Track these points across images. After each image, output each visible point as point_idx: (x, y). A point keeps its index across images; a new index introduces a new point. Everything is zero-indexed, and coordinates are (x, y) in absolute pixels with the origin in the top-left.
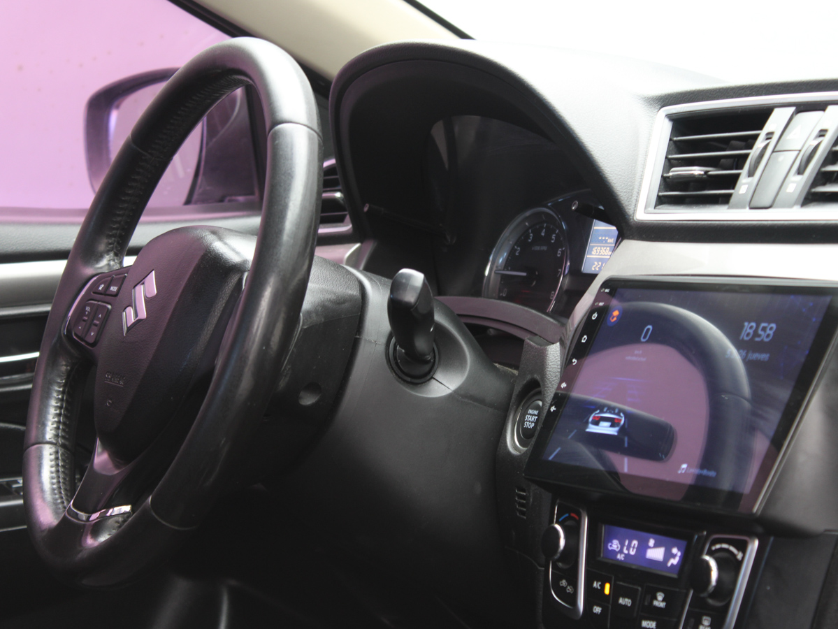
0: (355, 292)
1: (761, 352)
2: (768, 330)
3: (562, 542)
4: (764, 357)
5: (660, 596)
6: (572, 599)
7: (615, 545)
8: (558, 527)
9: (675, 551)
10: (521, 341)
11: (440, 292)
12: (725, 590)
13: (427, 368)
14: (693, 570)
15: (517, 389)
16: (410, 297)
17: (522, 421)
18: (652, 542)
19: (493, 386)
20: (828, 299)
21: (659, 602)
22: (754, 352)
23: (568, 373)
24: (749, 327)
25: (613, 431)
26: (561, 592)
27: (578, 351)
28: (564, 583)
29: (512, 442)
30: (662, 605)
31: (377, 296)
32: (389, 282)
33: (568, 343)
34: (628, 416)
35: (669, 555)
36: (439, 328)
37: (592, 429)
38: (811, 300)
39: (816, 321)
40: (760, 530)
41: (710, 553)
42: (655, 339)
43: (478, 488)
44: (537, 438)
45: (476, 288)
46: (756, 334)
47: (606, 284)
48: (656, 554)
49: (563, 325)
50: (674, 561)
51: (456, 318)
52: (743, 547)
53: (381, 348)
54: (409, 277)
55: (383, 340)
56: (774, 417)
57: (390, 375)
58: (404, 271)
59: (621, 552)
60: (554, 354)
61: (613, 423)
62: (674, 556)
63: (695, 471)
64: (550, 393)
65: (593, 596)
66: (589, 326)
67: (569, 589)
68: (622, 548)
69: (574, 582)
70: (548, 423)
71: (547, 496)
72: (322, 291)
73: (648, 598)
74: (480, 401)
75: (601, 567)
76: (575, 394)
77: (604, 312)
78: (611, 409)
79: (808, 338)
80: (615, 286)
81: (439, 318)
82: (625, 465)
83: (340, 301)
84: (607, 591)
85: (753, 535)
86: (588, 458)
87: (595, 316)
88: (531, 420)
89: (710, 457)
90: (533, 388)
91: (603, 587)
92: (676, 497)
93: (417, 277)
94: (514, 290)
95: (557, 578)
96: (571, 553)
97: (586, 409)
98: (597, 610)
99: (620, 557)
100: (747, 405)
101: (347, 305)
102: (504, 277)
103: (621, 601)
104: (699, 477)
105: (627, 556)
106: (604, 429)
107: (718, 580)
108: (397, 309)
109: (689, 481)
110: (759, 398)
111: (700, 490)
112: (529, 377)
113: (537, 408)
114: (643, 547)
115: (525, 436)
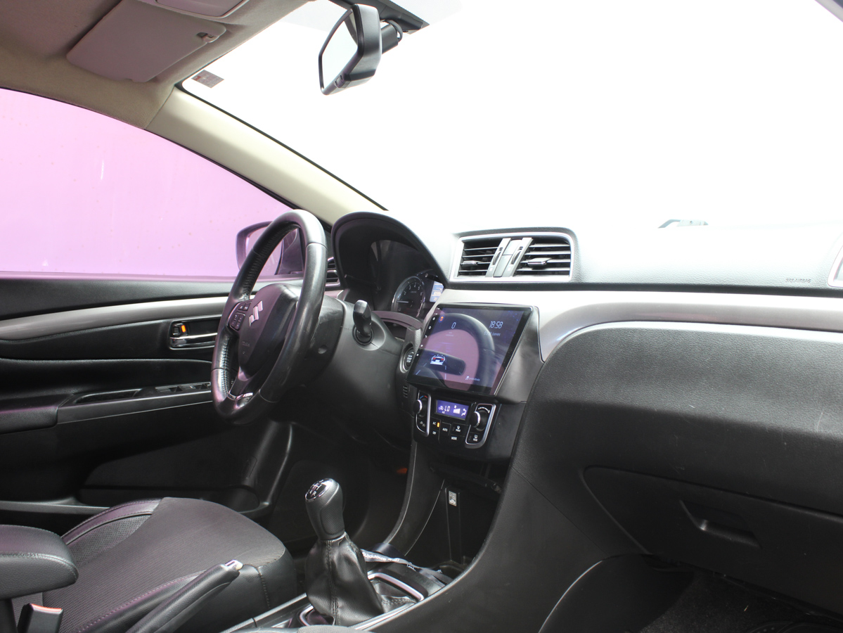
0: (341, 309)
1: (497, 333)
2: (500, 324)
3: (421, 407)
4: (499, 334)
5: (458, 427)
6: (425, 429)
7: (441, 408)
8: (419, 401)
9: (464, 410)
10: (406, 328)
11: (375, 309)
12: (483, 425)
13: (369, 339)
14: (471, 417)
15: (404, 347)
16: (362, 311)
17: (406, 360)
18: (455, 407)
19: (395, 346)
20: (523, 312)
21: (458, 430)
22: (495, 333)
23: (424, 341)
24: (493, 323)
25: (441, 364)
26: (420, 426)
27: (428, 333)
28: (422, 423)
29: (402, 368)
30: (459, 431)
31: (349, 311)
32: (354, 305)
33: (424, 329)
34: (447, 357)
35: (462, 411)
36: (374, 324)
37: (433, 363)
38: (516, 313)
39: (518, 321)
40: (496, 401)
41: (478, 411)
42: (457, 327)
43: (389, 386)
44: (411, 367)
45: (389, 308)
46: (495, 326)
47: (438, 306)
48: (457, 411)
49: (422, 322)
50: (464, 414)
51: (380, 319)
52: (490, 408)
53: (351, 331)
54: (361, 303)
55: (352, 328)
56: (502, 358)
57: (355, 342)
58: (359, 301)
59: (444, 410)
60: (418, 333)
61: (441, 360)
62: (464, 412)
63: (473, 379)
64: (417, 349)
65: (433, 428)
66: (432, 323)
67: (424, 425)
68: (444, 409)
69: (426, 423)
70: (416, 360)
71: (415, 389)
72: (328, 309)
73: (454, 428)
74: (390, 352)
75: (436, 417)
76: (426, 349)
77: (437, 317)
78: (440, 355)
79: (515, 327)
80: (441, 307)
81: (373, 319)
82: (446, 376)
83: (334, 313)
84: (438, 426)
85: (493, 403)
86: (432, 374)
87: (434, 319)
88: (409, 359)
89: (479, 374)
90: (410, 347)
91: (437, 424)
92: (466, 389)
93: (364, 304)
94: (404, 309)
95: (419, 421)
96: (425, 410)
97: (430, 355)
98: (434, 433)
99: (443, 412)
100: (493, 353)
101: (337, 314)
102: (400, 303)
103: (444, 429)
104: (475, 381)
105: (446, 412)
106: (437, 363)
107: (481, 421)
108: (356, 316)
109: (471, 383)
110: (498, 351)
111: (475, 386)
112: (408, 343)
113: (412, 354)
114: (452, 408)
115: (407, 365)
